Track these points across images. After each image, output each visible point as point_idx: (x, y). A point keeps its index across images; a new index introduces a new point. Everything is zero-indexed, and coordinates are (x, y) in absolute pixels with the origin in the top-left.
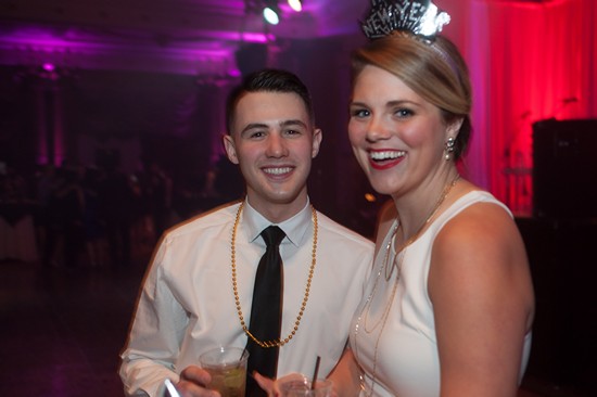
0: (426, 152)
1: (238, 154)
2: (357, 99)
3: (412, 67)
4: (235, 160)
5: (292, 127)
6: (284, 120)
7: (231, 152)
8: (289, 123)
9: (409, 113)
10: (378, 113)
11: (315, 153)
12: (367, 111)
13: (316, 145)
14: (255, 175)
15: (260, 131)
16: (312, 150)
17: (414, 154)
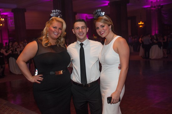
0: (108, 30)
1: (75, 32)
2: (96, 27)
3: (103, 21)
4: (74, 33)
5: (83, 27)
6: (82, 26)
7: (74, 32)
8: (83, 26)
9: (103, 26)
10: (100, 27)
11: (87, 32)
12: (98, 28)
13: (88, 30)
14: (78, 35)
15: (78, 28)
16: (87, 31)
17: (106, 31)
